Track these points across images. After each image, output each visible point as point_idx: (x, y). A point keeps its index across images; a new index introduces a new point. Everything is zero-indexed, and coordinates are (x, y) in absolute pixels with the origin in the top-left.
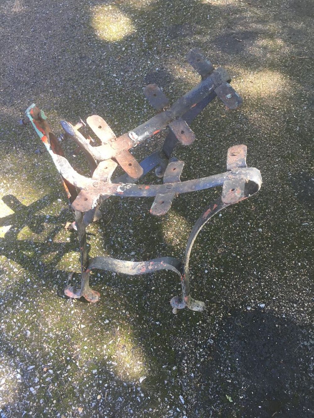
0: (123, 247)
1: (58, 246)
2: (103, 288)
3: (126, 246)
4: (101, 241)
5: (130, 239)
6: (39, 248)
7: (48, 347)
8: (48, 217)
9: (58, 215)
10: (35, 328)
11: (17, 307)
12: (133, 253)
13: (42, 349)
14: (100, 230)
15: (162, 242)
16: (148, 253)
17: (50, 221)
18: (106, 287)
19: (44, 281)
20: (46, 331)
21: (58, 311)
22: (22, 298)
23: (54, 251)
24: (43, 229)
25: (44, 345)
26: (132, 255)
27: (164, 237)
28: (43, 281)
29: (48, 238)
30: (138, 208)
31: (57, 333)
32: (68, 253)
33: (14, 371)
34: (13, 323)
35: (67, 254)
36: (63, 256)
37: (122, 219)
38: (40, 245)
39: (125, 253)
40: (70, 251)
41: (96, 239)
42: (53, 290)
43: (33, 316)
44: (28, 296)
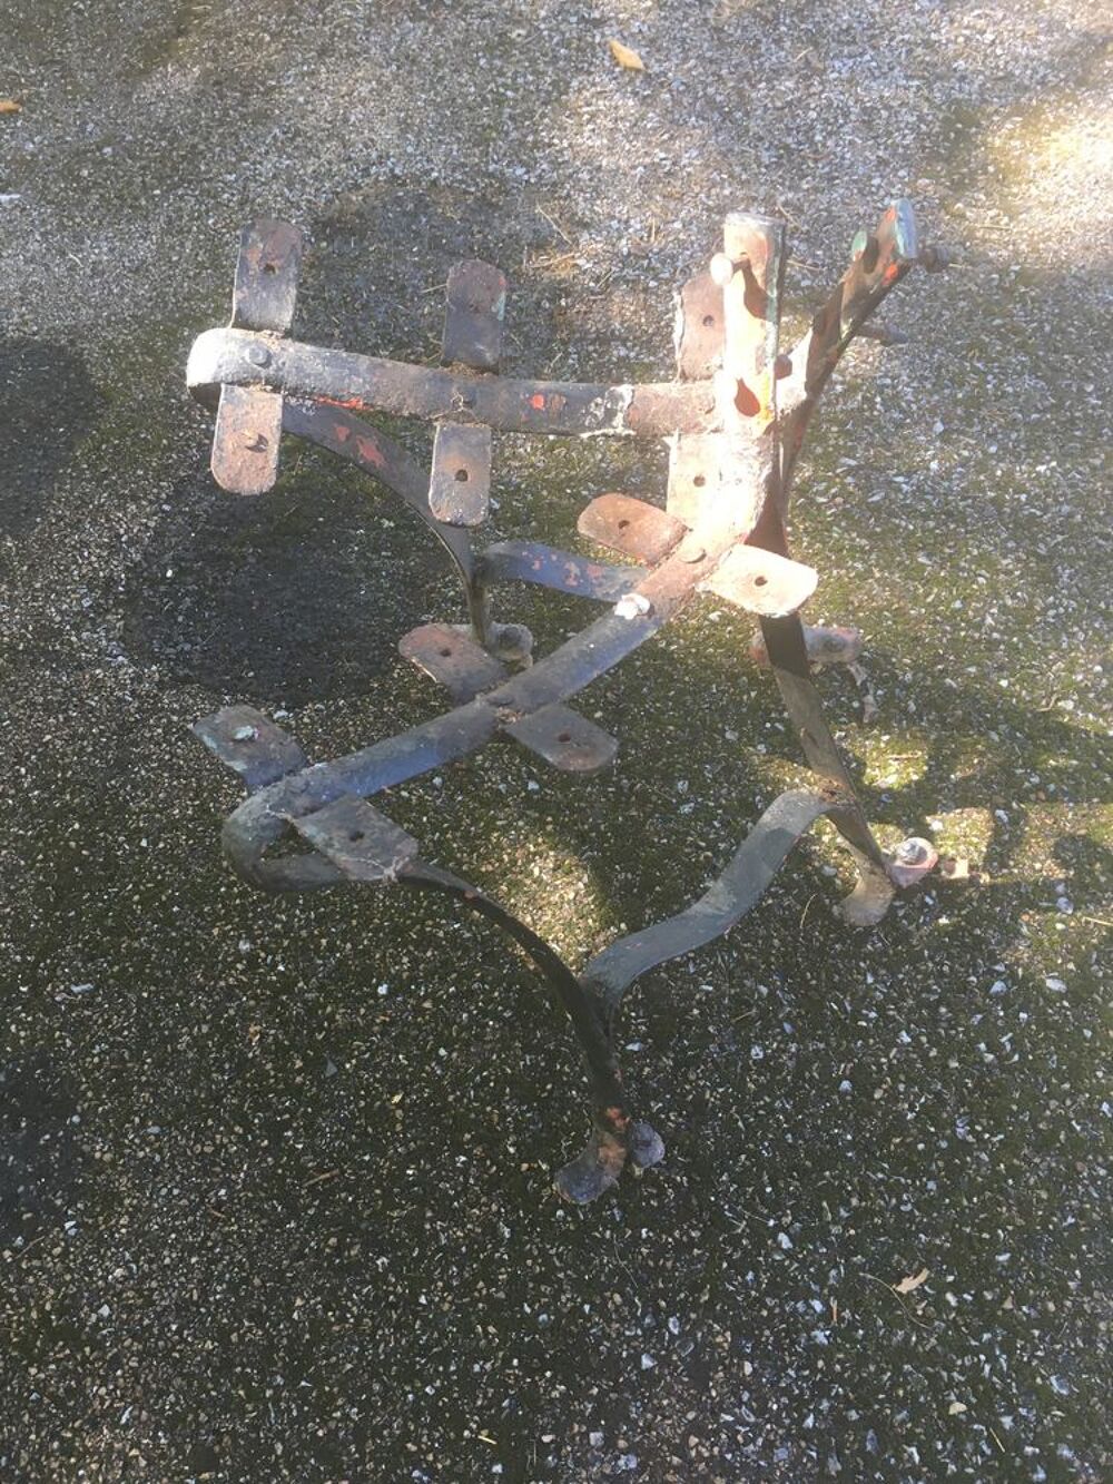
0: (725, 824)
1: (964, 797)
2: (753, 694)
3: (714, 827)
4: (812, 832)
5: (709, 854)
6: (1027, 784)
7: (853, 540)
8: (1062, 900)
9: (1025, 918)
10: (914, 572)
11: (994, 610)
12: (686, 809)
13: (870, 536)
14: (828, 870)
15: (593, 857)
16: (635, 813)
17: (1046, 888)
18: (745, 697)
19: (951, 686)
20: (875, 570)
21: (868, 618)
22: (995, 635)
23: (966, 779)
24: (1055, 855)
25: (864, 542)
26: (687, 801)
27: (586, 879)
28: (955, 685)
29: (1014, 822)
30: (708, 984)
31: (843, 572)
32: (917, 783)
33: (918, 487)
34: (983, 572)
35: (915, 777)
36: (926, 768)
37: (762, 932)
38: (1033, 797)
39: (712, 804)
40: (908, 786)
41: (833, 839)
42: (906, 665)
43: (932, 597)
44: (979, 641)
